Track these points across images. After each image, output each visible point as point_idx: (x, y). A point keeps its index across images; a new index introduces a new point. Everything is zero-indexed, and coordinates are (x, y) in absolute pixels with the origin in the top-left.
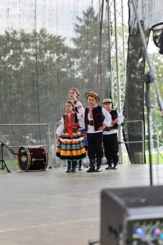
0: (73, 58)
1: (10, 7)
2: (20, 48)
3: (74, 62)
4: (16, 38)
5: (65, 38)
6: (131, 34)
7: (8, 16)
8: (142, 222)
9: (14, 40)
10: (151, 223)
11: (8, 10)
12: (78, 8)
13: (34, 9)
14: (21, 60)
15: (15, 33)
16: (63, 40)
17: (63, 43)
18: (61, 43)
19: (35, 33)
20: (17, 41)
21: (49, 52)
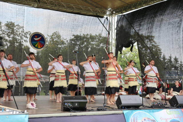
8: (67, 102)
9: (86, 38)
14: (89, 47)
15: (87, 35)
19: (96, 35)
20: (88, 39)
21: (102, 44)
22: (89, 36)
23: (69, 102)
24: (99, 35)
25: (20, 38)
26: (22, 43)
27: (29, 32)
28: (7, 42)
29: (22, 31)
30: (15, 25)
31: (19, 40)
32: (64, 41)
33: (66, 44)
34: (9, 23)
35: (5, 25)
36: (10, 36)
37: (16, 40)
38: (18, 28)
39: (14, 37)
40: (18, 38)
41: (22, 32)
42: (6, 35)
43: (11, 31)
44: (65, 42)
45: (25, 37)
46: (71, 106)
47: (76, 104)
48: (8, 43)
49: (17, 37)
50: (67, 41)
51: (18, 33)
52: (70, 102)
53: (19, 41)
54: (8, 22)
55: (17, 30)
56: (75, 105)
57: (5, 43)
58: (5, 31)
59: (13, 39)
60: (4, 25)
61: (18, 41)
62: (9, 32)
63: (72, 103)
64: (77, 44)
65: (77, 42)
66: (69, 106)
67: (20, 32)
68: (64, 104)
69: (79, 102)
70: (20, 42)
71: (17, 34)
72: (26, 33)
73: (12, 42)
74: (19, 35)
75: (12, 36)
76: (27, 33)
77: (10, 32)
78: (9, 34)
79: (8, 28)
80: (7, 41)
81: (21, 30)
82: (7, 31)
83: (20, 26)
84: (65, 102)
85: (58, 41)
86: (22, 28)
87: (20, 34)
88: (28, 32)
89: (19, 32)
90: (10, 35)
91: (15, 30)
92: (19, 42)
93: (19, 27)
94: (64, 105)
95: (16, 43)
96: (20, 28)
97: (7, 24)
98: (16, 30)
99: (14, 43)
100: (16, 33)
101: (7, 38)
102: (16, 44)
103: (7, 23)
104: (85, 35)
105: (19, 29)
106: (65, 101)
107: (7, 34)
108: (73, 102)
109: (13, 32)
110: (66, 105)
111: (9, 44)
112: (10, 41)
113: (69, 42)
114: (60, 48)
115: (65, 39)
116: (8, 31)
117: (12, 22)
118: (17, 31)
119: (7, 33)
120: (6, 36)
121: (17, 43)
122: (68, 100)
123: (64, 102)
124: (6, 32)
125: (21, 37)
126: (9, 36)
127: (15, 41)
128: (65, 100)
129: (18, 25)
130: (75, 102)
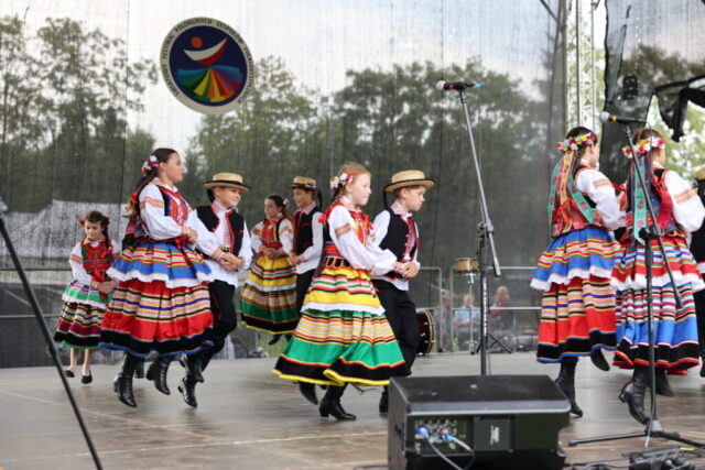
0: (537, 122)
1: (395, 35)
2: (422, 100)
3: (537, 129)
4: (417, 79)
5: (520, 80)
6: (610, 99)
7: (392, 52)
8: (426, 419)
9: (412, 82)
10: (438, 422)
11: (392, 40)
12: (517, 43)
13: (439, 41)
14: (425, 125)
15: (416, 67)
16: (516, 85)
17: (513, 90)
18: (509, 91)
19: (457, 69)
20: (419, 85)
21: (484, 108)
22: (422, 74)
23: (442, 419)
24: (470, 67)
25: (110, 91)
26: (119, 116)
27: (147, 62)
28: (49, 112)
29: (115, 59)
30: (85, 33)
31: (103, 101)
32: (310, 98)
33: (316, 115)
34: (56, 24)
35: (39, 34)
36: (64, 87)
37: (92, 102)
38: (99, 45)
39: (82, 89)
40: (102, 94)
41: (115, 65)
42: (43, 79)
43: (67, 60)
44: (313, 106)
45: (128, 84)
46: (460, 449)
47: (495, 435)
48: (58, 119)
49: (96, 89)
50: (325, 100)
51: (99, 71)
52: (452, 418)
53: (106, 106)
54: (54, 19)
55: (93, 56)
56: (488, 435)
57: (42, 118)
58: (40, 64)
59: (76, 96)
60: (35, 34)
61: (98, 105)
62: (58, 68)
63: (466, 424)
64: (367, 111)
65: (369, 101)
66: (444, 446)
67: (109, 65)
68: (412, 432)
69: (512, 417)
70: (111, 110)
71: (93, 75)
72: (133, 69)
73: (75, 114)
74: (104, 80)
75: (72, 82)
76: (139, 67)
77: (65, 64)
78: (59, 75)
79: (55, 48)
80: (53, 110)
81: (111, 54)
82: (50, 59)
83: (106, 39)
84: (418, 418)
85: (278, 100)
86: (115, 43)
87: (106, 73)
88: (143, 63)
89: (102, 66)
90: (62, 82)
91: (83, 57)
92: (105, 111)
93: (103, 42)
94: (411, 443)
95: (90, 118)
96: (107, 46)
97: (48, 29)
98: (89, 58)
99: (84, 114)
100: (92, 69)
101: (48, 93)
102: (94, 120)
103: (47, 25)
104: (403, 67)
105: (100, 51)
106: (414, 413)
107: (52, 76)
108: (470, 418)
109: (74, 66)
110: (424, 442)
111: (59, 123)
112: (64, 109)
113: (331, 102)
114: (291, 133)
115: (313, 93)
116: (55, 63)
117: (68, 20)
118: (94, 63)
119: (50, 69)
120: (44, 83)
121: (95, 115)
122: (433, 405)
123: (412, 420)
124: (45, 66)
125: (114, 88)
126: (58, 85)
127: (88, 109)
128: (416, 405)
129: (96, 34)
130: (483, 417)
